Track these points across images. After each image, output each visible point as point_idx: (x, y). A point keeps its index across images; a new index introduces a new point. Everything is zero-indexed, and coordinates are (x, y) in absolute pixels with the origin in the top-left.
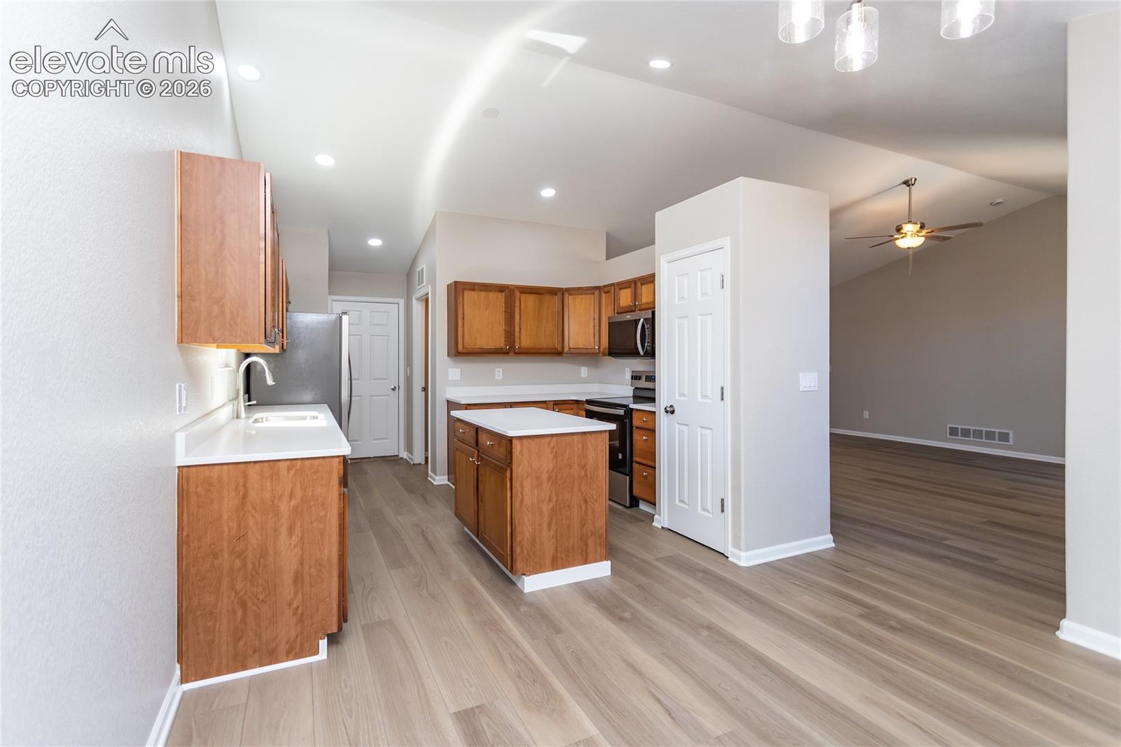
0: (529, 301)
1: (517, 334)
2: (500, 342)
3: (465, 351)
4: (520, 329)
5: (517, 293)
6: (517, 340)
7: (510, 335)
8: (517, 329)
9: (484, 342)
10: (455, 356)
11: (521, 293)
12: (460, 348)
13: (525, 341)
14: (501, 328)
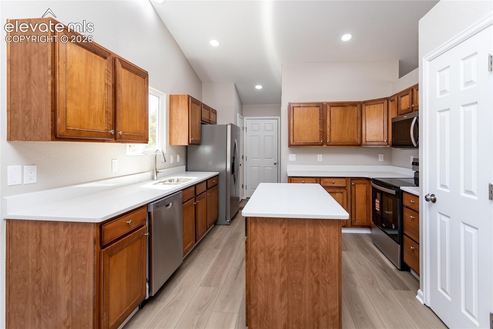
0: (336, 112)
1: (328, 133)
2: (317, 138)
3: (294, 144)
4: (330, 130)
5: (328, 107)
6: (328, 137)
7: (323, 134)
8: (328, 130)
9: (306, 139)
10: (293, 147)
11: (331, 106)
12: (292, 142)
13: (334, 136)
14: (317, 128)
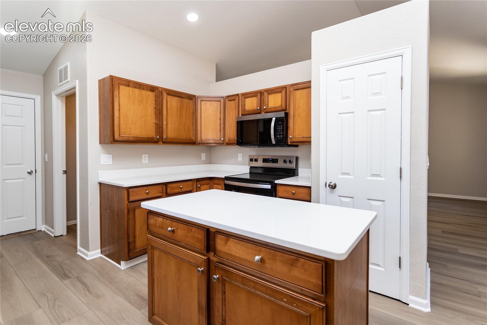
0: (173, 102)
1: (165, 127)
2: (151, 133)
3: (121, 139)
4: (167, 123)
5: (165, 95)
6: (164, 131)
7: (159, 128)
8: (165, 123)
9: (137, 132)
10: (111, 143)
11: (168, 94)
12: (117, 137)
13: (170, 132)
14: (151, 120)
